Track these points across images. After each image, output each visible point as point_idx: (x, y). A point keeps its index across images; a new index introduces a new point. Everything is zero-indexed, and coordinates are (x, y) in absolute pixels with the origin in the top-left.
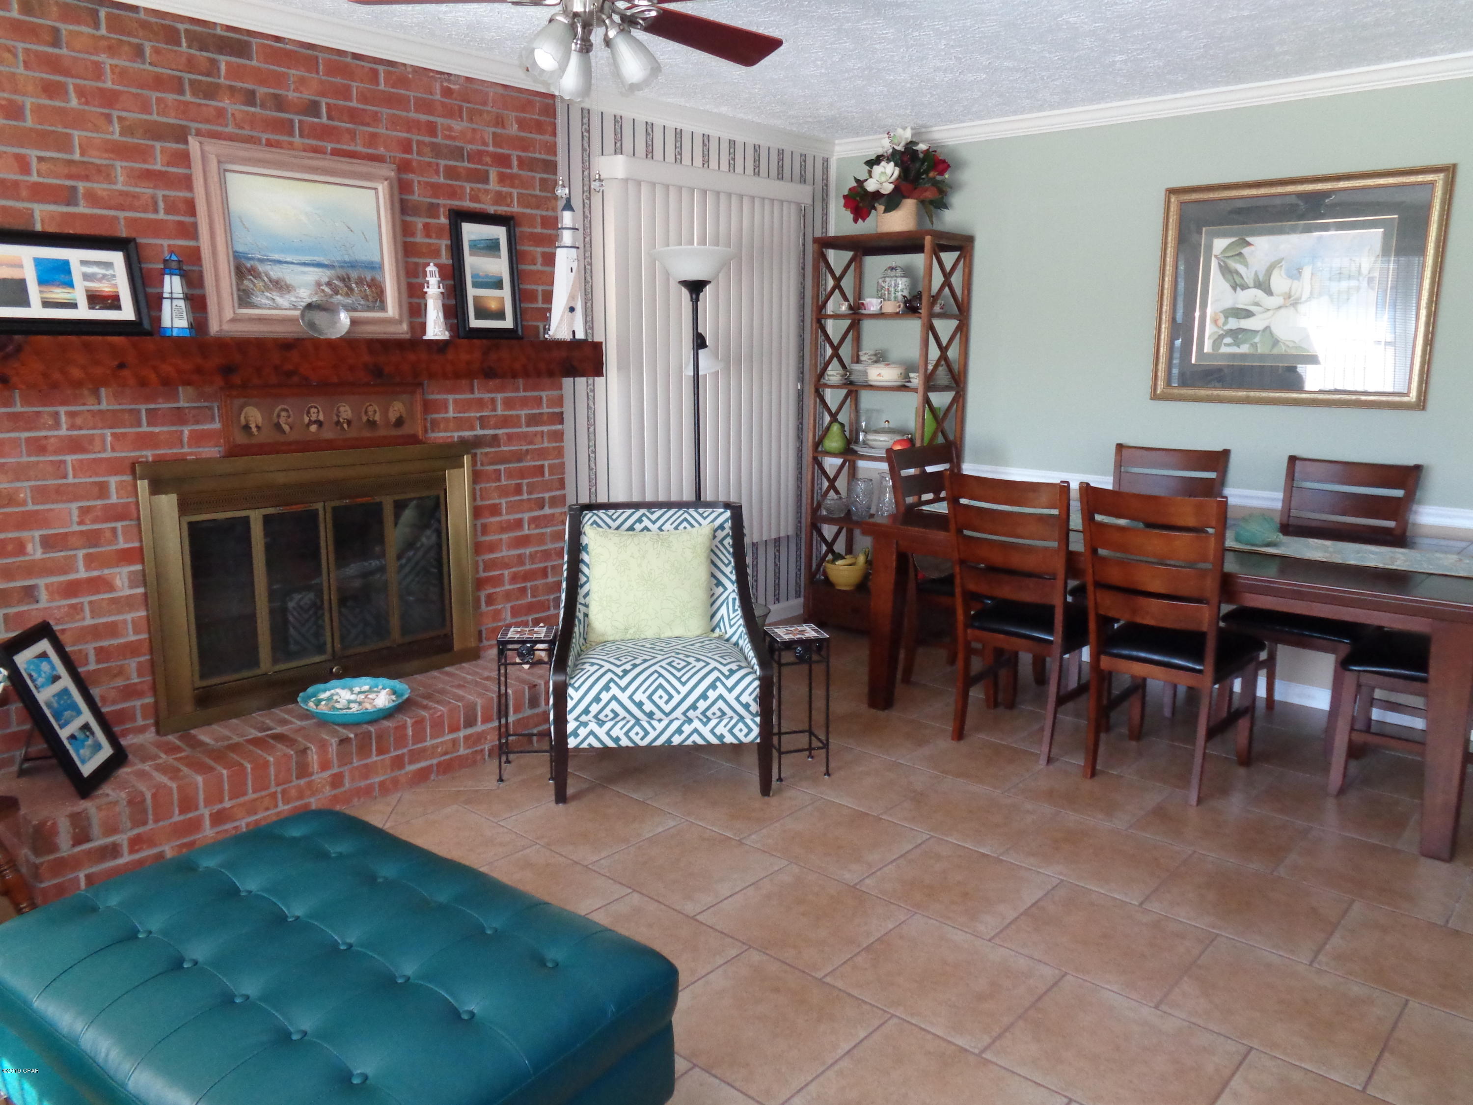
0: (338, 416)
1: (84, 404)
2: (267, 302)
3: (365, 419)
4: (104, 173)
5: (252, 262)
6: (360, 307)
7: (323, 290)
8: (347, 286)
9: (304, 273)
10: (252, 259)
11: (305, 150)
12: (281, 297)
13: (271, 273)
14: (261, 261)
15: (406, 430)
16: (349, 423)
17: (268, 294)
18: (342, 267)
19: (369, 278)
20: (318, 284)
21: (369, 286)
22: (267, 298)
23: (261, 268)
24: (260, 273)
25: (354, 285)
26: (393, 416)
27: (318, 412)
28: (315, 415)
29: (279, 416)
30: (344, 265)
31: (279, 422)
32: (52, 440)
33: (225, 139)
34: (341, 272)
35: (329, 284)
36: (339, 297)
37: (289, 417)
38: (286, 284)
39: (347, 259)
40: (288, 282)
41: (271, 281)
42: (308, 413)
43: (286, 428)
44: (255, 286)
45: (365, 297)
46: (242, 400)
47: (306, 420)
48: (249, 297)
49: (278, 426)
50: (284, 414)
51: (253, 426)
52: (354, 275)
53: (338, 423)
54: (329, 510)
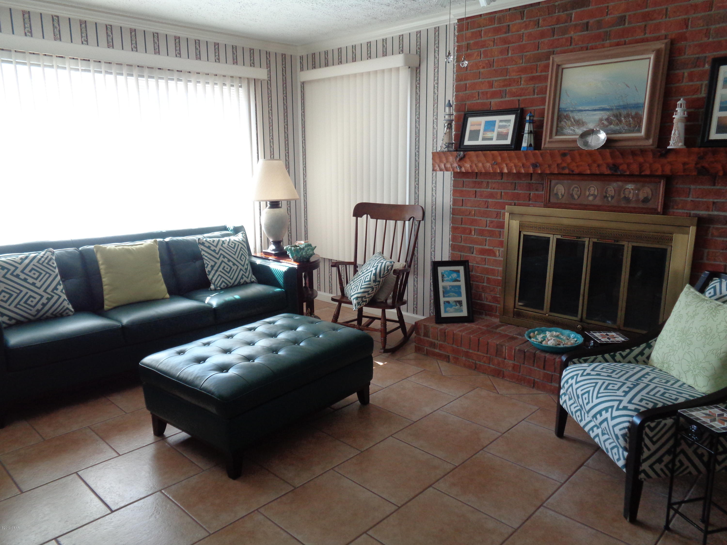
0: (606, 193)
1: (496, 179)
2: (571, 132)
3: (622, 196)
4: (517, 82)
5: (567, 113)
6: (624, 131)
7: (603, 123)
8: (618, 120)
9: (594, 115)
10: (568, 111)
11: (611, 46)
12: (578, 129)
13: (576, 117)
14: (572, 111)
15: (650, 205)
16: (612, 197)
17: (572, 128)
18: (618, 109)
19: (633, 114)
20: (601, 120)
21: (633, 118)
22: (571, 130)
23: (571, 115)
24: (570, 117)
25: (623, 119)
26: (641, 197)
27: (595, 190)
28: (593, 191)
29: (573, 190)
30: (619, 108)
31: (572, 193)
32: (485, 192)
33: (568, 52)
34: (615, 112)
35: (607, 119)
36: (612, 126)
37: (578, 191)
38: (582, 122)
39: (621, 103)
40: (584, 121)
41: (575, 121)
42: (589, 189)
43: (576, 197)
44: (566, 124)
45: (629, 125)
46: (557, 181)
47: (587, 193)
48: (562, 130)
49: (572, 195)
50: (576, 189)
51: (560, 194)
52: (624, 112)
53: (605, 197)
54: (591, 244)
